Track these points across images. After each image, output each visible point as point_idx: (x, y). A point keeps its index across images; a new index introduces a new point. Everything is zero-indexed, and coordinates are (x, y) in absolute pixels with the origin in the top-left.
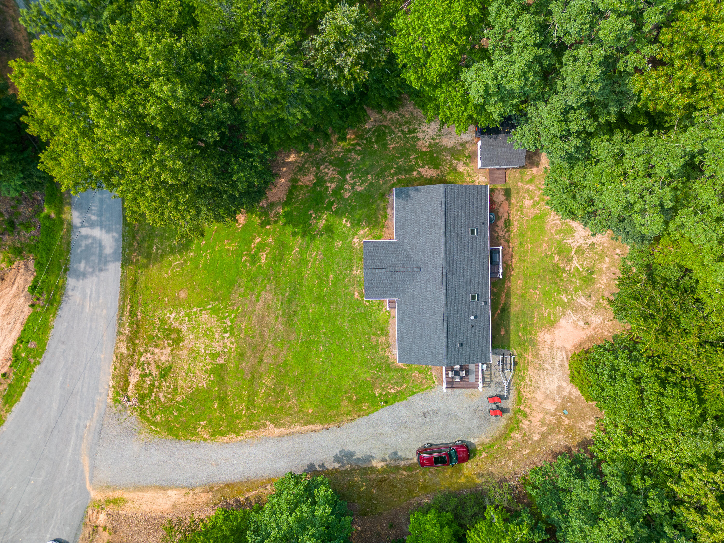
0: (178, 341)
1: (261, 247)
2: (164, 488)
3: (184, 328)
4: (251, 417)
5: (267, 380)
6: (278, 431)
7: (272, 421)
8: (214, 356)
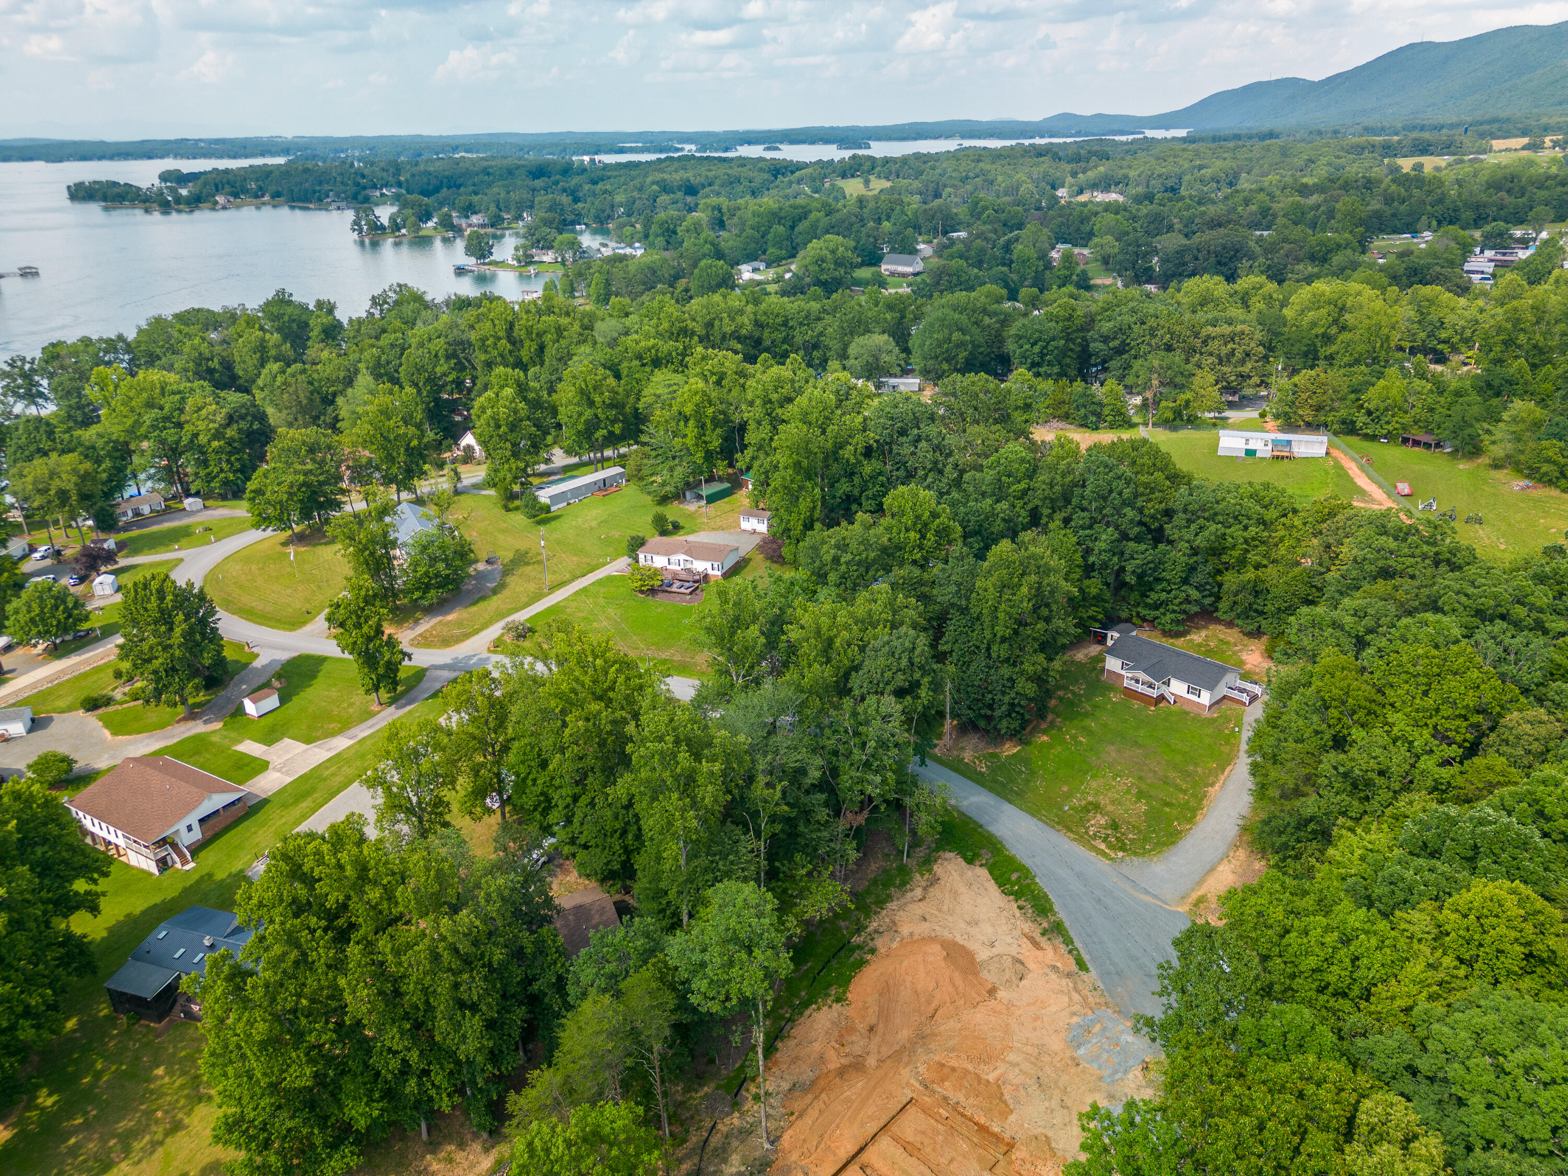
0: (1096, 807)
1: (1074, 738)
2: (1212, 869)
3: (1090, 799)
4: (1194, 796)
5: (1172, 774)
6: (1217, 787)
7: (1207, 785)
8: (1128, 792)
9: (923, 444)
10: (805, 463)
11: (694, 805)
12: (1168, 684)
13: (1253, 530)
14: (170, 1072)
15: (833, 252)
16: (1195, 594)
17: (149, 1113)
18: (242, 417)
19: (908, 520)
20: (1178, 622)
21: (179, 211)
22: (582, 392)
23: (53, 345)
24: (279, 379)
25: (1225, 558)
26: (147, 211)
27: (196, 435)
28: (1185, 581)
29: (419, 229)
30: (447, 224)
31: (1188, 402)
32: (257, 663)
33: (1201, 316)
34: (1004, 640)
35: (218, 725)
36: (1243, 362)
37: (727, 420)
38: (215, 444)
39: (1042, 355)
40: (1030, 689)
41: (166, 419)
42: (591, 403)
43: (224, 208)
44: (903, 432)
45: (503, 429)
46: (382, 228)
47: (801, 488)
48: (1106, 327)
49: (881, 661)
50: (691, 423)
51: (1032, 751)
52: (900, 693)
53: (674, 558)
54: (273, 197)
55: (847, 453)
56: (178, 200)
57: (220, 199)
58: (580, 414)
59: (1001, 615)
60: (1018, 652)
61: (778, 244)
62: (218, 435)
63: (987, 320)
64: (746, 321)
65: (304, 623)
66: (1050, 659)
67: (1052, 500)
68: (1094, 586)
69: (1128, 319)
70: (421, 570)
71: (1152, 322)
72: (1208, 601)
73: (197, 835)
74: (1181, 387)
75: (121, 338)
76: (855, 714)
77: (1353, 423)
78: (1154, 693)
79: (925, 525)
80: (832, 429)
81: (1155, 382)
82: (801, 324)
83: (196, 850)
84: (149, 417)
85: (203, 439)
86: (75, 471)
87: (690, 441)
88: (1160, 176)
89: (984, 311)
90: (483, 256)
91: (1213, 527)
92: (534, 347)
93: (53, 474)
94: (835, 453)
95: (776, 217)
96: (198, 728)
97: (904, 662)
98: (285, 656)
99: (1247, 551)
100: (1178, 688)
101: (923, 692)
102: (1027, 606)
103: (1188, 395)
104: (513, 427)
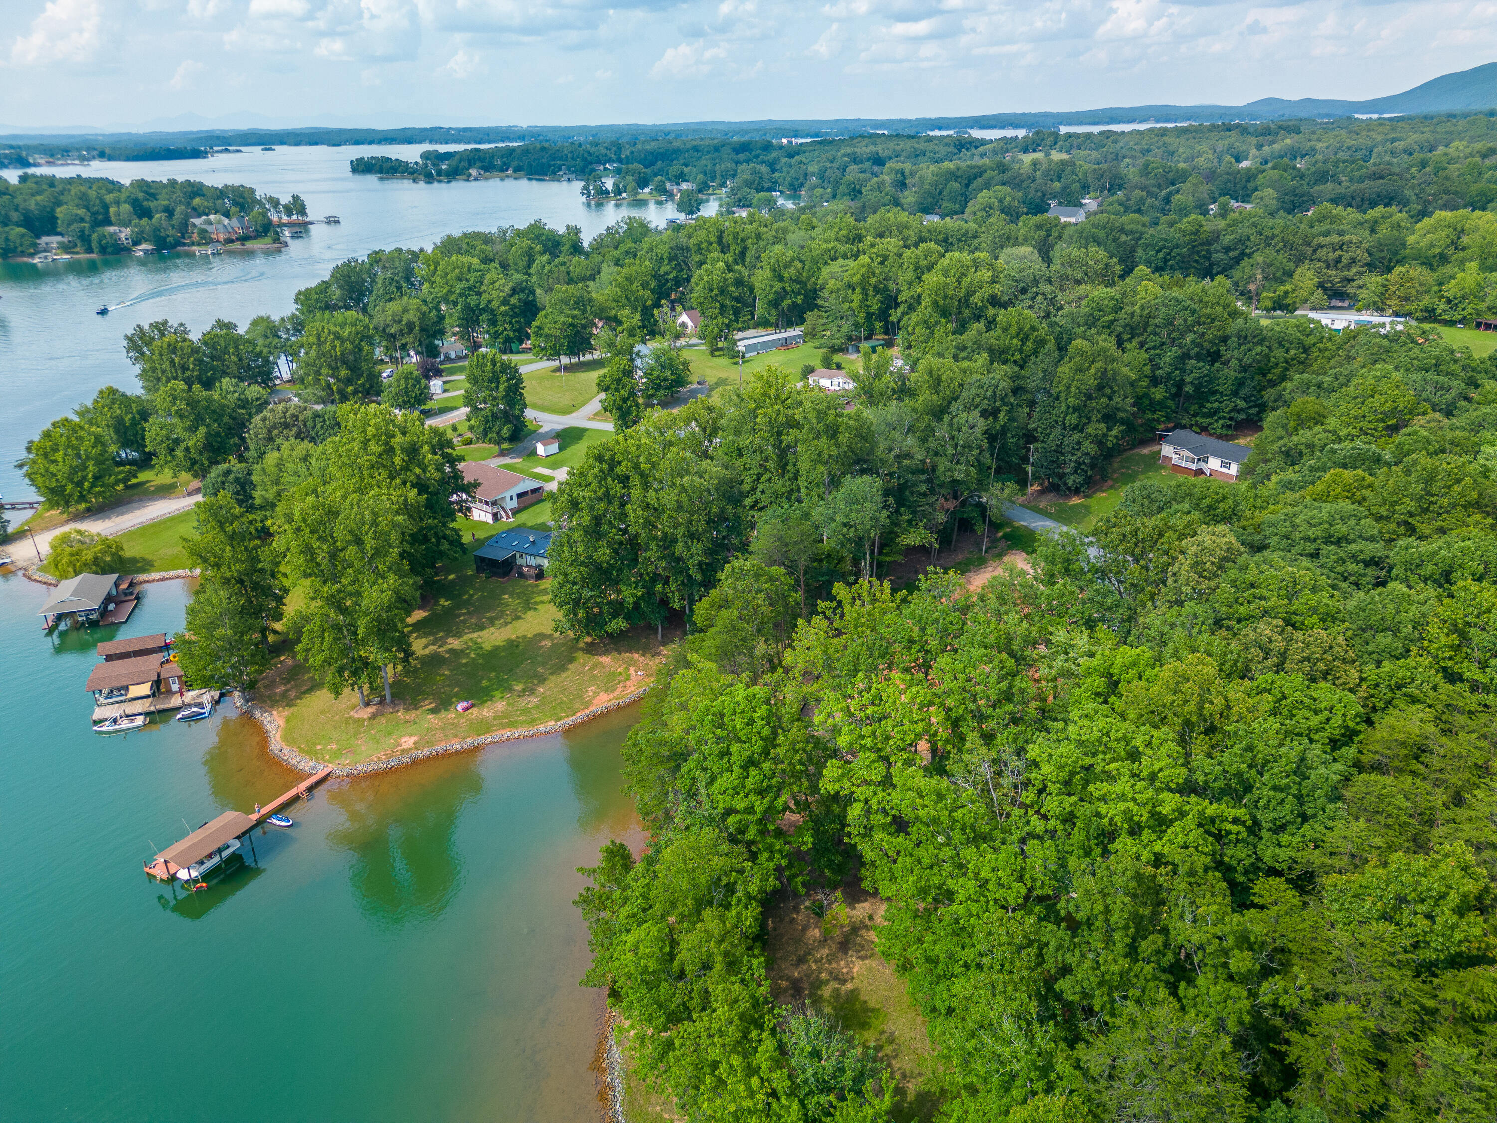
9: (1040, 298)
10: (941, 303)
11: (837, 445)
12: (1206, 461)
13: (1292, 352)
14: (512, 596)
15: (1001, 201)
16: (1241, 404)
17: (502, 612)
18: (523, 290)
19: (1013, 331)
20: (1229, 427)
21: (440, 181)
22: (774, 270)
23: (376, 252)
24: (547, 268)
25: (1269, 376)
26: (414, 181)
27: (489, 302)
28: (1235, 394)
29: (637, 193)
30: (661, 190)
31: (1287, 293)
32: (542, 430)
33: (1317, 229)
34: (1075, 409)
35: (520, 460)
36: (1348, 266)
37: (886, 289)
38: (503, 308)
39: (1166, 261)
40: (1093, 449)
41: (470, 289)
42: (781, 279)
43: (476, 179)
44: (1024, 291)
45: (716, 292)
46: (607, 192)
47: (937, 323)
48: (1227, 239)
49: (973, 391)
50: (858, 290)
51: (1092, 502)
52: (984, 414)
53: (835, 381)
54: (515, 171)
55: (976, 299)
56: (439, 173)
57: (473, 172)
58: (772, 287)
59: (1073, 389)
60: (1085, 420)
61: (953, 200)
62: (505, 302)
63: (1123, 238)
64: (911, 233)
65: (570, 413)
66: (1109, 429)
67: (1132, 328)
68: (1158, 393)
69: (1247, 231)
70: (655, 374)
71: (1268, 232)
72: (1253, 411)
73: (514, 504)
74: (1283, 282)
75: (421, 250)
76: (951, 425)
77: (1434, 310)
78: (1194, 467)
79: (1027, 337)
80: (966, 280)
81: (1259, 277)
82: (959, 240)
83: (516, 512)
84: (458, 288)
85: (494, 305)
86: (418, 310)
87: (854, 305)
88: (1349, 148)
89: (1122, 230)
90: (691, 212)
91: (1259, 349)
92: (738, 249)
93: (405, 311)
94: (966, 301)
95: (953, 175)
96: (507, 460)
97: (989, 393)
98: (560, 427)
99: (1287, 369)
100: (1214, 463)
101: (1002, 415)
102: (1093, 383)
103: (1288, 287)
104: (722, 292)
